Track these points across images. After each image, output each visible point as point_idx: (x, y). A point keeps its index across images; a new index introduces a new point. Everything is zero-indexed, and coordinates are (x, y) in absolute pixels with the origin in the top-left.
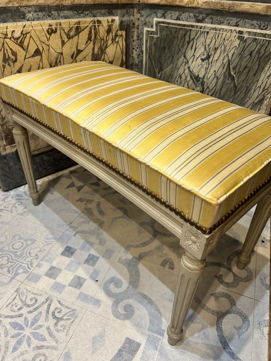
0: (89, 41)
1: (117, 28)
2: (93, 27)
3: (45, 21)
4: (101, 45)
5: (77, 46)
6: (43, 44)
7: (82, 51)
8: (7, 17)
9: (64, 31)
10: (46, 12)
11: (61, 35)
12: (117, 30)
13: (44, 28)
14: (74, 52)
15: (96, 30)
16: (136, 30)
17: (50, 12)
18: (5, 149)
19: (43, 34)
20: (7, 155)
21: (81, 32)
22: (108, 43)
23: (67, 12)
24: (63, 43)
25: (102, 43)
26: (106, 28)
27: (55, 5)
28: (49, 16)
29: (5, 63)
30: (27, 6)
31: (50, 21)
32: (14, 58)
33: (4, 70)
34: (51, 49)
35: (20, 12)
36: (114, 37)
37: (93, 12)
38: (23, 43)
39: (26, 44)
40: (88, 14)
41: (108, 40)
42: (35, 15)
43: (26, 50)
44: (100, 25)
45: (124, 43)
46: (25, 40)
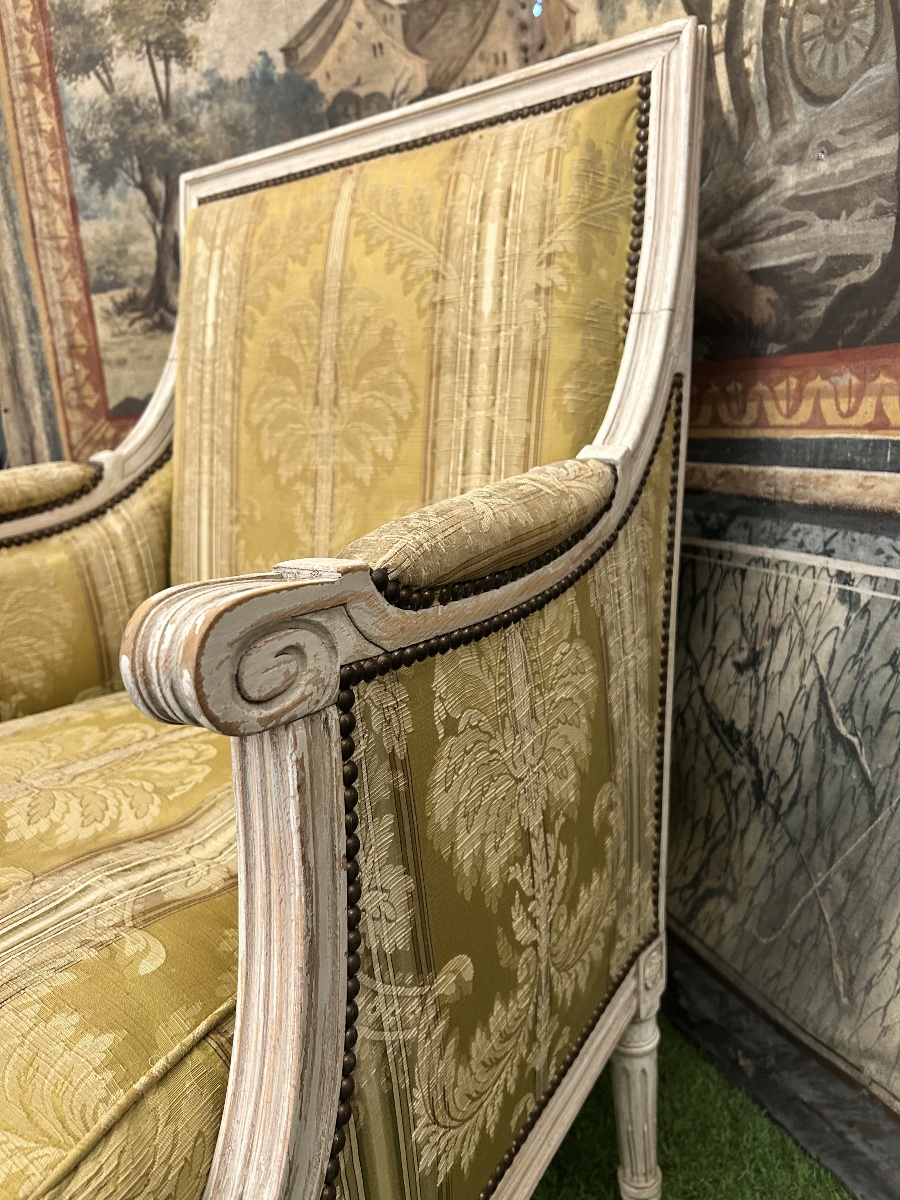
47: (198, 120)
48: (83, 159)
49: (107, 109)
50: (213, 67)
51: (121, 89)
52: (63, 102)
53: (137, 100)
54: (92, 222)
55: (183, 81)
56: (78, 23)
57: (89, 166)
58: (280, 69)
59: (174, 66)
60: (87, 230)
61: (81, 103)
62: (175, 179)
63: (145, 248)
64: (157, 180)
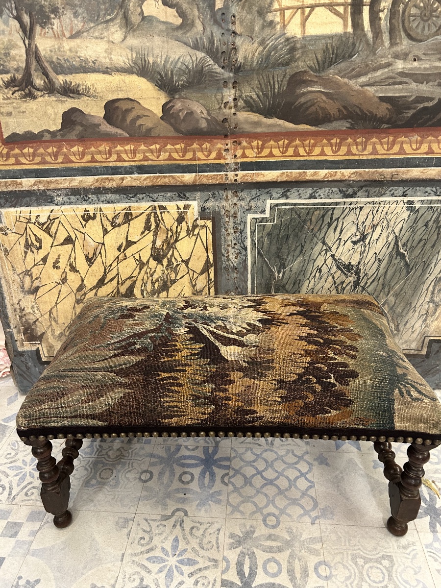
0: (147, 232)
1: (196, 217)
2: (153, 214)
3: (79, 206)
4: (167, 237)
5: (127, 236)
6: (75, 231)
7: (135, 243)
8: (31, 200)
9: (107, 218)
10: (80, 195)
11: (102, 222)
12: (195, 219)
13: (78, 213)
14: (122, 244)
15: (159, 218)
16: (232, 220)
17: (86, 196)
18: (22, 345)
19: (76, 220)
20: (24, 352)
21: (132, 219)
22: (179, 235)
23: (110, 195)
24: (105, 232)
25: (170, 234)
26: (176, 216)
27: (93, 187)
28: (85, 200)
29: (28, 249)
30: (55, 189)
31: (86, 206)
32: (38, 244)
33: (25, 257)
34: (87, 237)
35: (47, 195)
36: (190, 228)
37: (151, 195)
38: (50, 229)
39: (53, 230)
40: (143, 198)
41: (181, 231)
42: (66, 199)
43: (54, 237)
44: (164, 212)
45: (210, 236)
46: (53, 226)
62: (35, 15)
63: (20, 53)
64: (25, 15)
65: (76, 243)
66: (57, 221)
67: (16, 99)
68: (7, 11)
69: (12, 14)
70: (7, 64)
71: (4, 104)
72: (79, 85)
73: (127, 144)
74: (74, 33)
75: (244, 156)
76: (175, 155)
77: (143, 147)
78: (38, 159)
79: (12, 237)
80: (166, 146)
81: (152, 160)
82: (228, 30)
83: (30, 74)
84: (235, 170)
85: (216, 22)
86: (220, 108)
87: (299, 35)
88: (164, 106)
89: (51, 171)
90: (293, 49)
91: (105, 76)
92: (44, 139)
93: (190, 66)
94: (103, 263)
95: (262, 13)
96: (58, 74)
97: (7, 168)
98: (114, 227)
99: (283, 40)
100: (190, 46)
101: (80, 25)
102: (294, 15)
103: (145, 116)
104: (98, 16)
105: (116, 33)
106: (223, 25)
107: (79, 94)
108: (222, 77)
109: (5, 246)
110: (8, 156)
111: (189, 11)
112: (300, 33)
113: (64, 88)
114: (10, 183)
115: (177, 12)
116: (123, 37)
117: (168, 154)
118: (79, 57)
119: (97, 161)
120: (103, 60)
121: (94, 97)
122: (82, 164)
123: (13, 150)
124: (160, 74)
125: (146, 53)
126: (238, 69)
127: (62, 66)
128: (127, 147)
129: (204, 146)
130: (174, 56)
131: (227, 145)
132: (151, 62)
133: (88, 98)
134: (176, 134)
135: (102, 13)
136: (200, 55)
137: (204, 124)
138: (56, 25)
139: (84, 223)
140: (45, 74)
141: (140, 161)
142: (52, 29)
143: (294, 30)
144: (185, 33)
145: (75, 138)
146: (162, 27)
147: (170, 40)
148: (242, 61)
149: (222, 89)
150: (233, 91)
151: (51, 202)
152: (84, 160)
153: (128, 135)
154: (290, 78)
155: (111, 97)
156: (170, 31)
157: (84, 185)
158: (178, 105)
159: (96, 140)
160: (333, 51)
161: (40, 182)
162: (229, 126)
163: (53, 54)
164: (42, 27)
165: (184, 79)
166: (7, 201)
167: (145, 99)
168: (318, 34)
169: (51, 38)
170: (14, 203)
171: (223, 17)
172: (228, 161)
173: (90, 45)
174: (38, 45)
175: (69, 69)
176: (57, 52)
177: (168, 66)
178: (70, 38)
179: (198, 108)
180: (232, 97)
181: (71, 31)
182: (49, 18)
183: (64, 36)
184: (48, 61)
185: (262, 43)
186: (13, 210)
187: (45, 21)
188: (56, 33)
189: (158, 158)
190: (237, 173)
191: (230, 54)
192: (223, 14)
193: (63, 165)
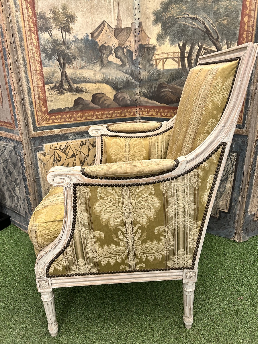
3: (79, 139)
6: (77, 151)
8: (58, 139)
9: (90, 143)
10: (80, 135)
11: (88, 145)
13: (78, 143)
17: (83, 135)
19: (77, 146)
24: (89, 150)
27: (85, 131)
28: (82, 137)
29: (55, 162)
30: (69, 133)
31: (82, 139)
32: (59, 159)
33: (53, 165)
34: (82, 153)
35: (65, 136)
38: (66, 151)
42: (74, 137)
43: (67, 155)
47: (72, 47)
48: (44, 52)
49: (50, 41)
50: (76, 35)
51: (54, 37)
52: (39, 38)
53: (58, 40)
54: (46, 67)
55: (69, 37)
56: (44, 19)
57: (46, 54)
58: (90, 38)
59: (67, 33)
60: (44, 69)
61: (44, 39)
62: (66, 59)
63: (58, 75)
64: (62, 59)
65: (77, 156)
66: (69, 147)
67: (55, 94)
68: (54, 57)
69: (56, 58)
70: (53, 79)
71: (49, 96)
72: (82, 88)
73: (100, 112)
74: (81, 67)
75: (143, 114)
76: (118, 115)
77: (106, 112)
78: (63, 120)
79: (48, 157)
80: (115, 111)
81: (109, 118)
82: (137, 67)
83: (62, 84)
84: (140, 120)
85: (133, 64)
86: (134, 96)
87: (162, 69)
88: (114, 96)
89: (68, 125)
90: (159, 74)
91: (93, 84)
92: (66, 111)
93: (124, 80)
94: (88, 164)
95: (149, 61)
96: (74, 84)
97: (49, 125)
98: (93, 147)
99: (156, 71)
100: (124, 73)
101: (84, 64)
102: (160, 62)
103: (107, 100)
104: (91, 61)
105: (98, 67)
106: (136, 65)
107: (82, 92)
108: (135, 84)
109: (44, 162)
110: (49, 119)
111: (124, 60)
112: (162, 68)
113: (76, 89)
114: (49, 132)
115: (120, 60)
116: (100, 69)
117: (115, 114)
118: (83, 77)
119: (88, 120)
120: (93, 78)
121: (88, 93)
122: (82, 121)
123: (52, 117)
124: (114, 83)
125: (109, 75)
126: (141, 81)
127: (76, 80)
128: (100, 113)
129: (128, 111)
130: (118, 76)
131: (137, 110)
132: (110, 79)
133: (86, 93)
134: (119, 107)
135: (93, 59)
136: (128, 76)
137: (129, 102)
138: (74, 64)
139: (80, 147)
140: (69, 84)
141: (105, 118)
142: (73, 65)
143: (160, 67)
144: (123, 68)
145: (79, 110)
146: (115, 66)
147: (117, 70)
148: (142, 78)
149: (135, 89)
150: (139, 89)
151: (67, 139)
152: (82, 119)
153: (100, 108)
154: (158, 85)
155: (95, 93)
156: (117, 67)
157: (82, 130)
158: (120, 95)
159: (87, 110)
160: (174, 75)
161: (63, 130)
162: (138, 102)
163: (72, 75)
164: (68, 64)
165: (122, 85)
166: (47, 140)
167: (108, 93)
168: (169, 69)
169: (72, 69)
170: (50, 141)
171: (136, 62)
172: (137, 116)
173: (88, 72)
174: (67, 72)
175: (79, 81)
176: (74, 75)
177: (116, 80)
178: (80, 69)
179: (126, 96)
180: (139, 92)
181: (80, 66)
182: (71, 61)
183: (77, 68)
184: (70, 78)
185: (149, 72)
186: (49, 144)
187: (70, 62)
188: (74, 67)
189: (112, 116)
190: (140, 121)
191: (138, 75)
192: (136, 61)
193: (73, 122)
